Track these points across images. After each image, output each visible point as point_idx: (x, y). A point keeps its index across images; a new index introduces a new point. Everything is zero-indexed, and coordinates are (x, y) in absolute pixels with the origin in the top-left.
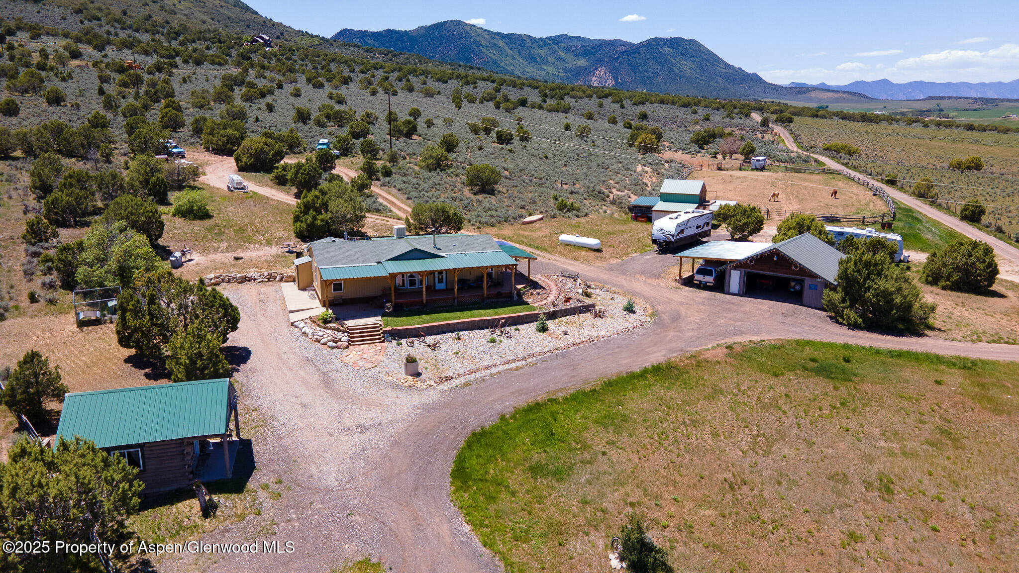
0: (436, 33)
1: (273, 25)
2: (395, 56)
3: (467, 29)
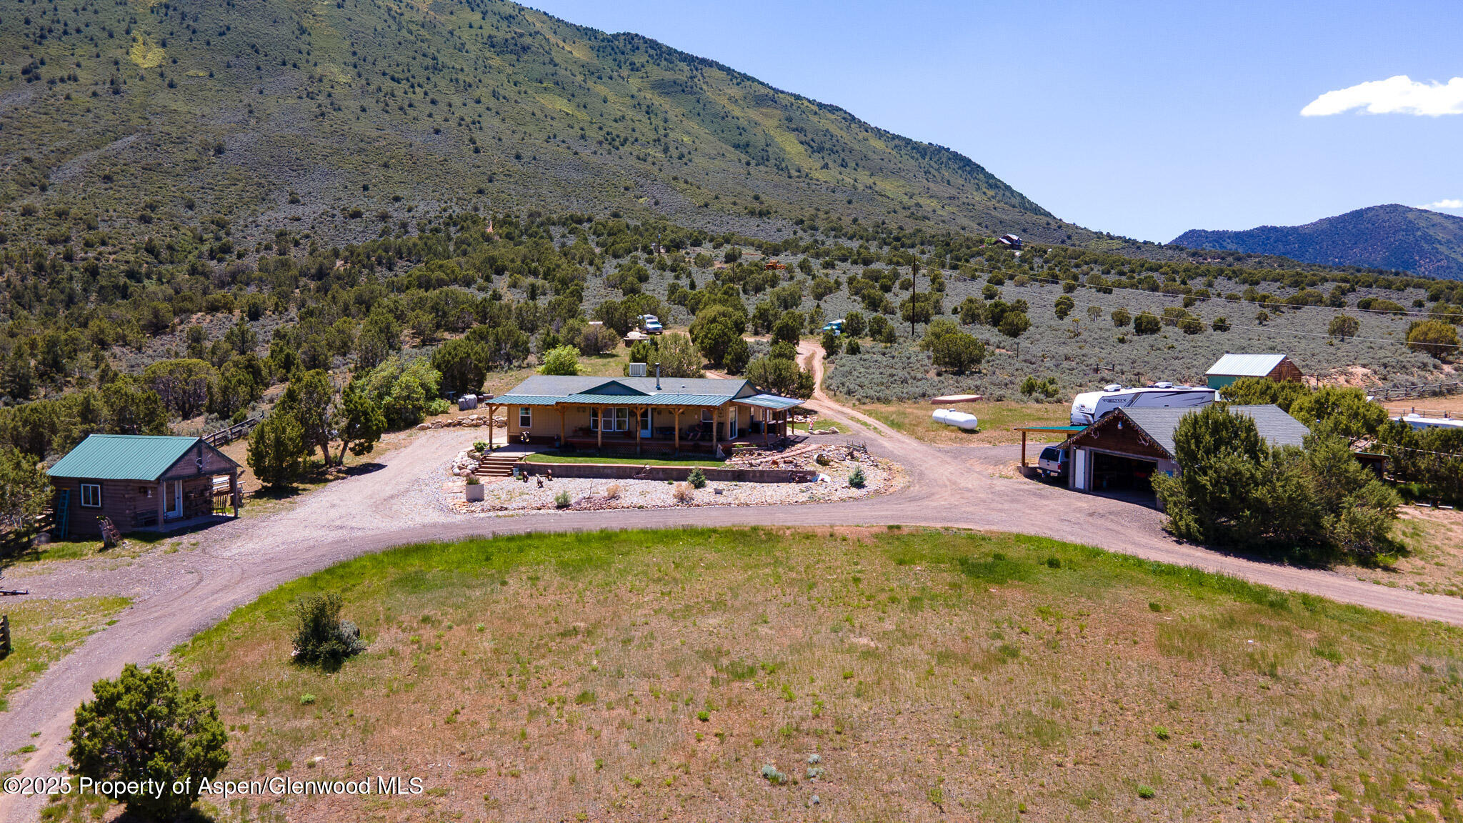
0: (1350, 227)
1: (1060, 227)
2: (1239, 259)
3: (1410, 216)
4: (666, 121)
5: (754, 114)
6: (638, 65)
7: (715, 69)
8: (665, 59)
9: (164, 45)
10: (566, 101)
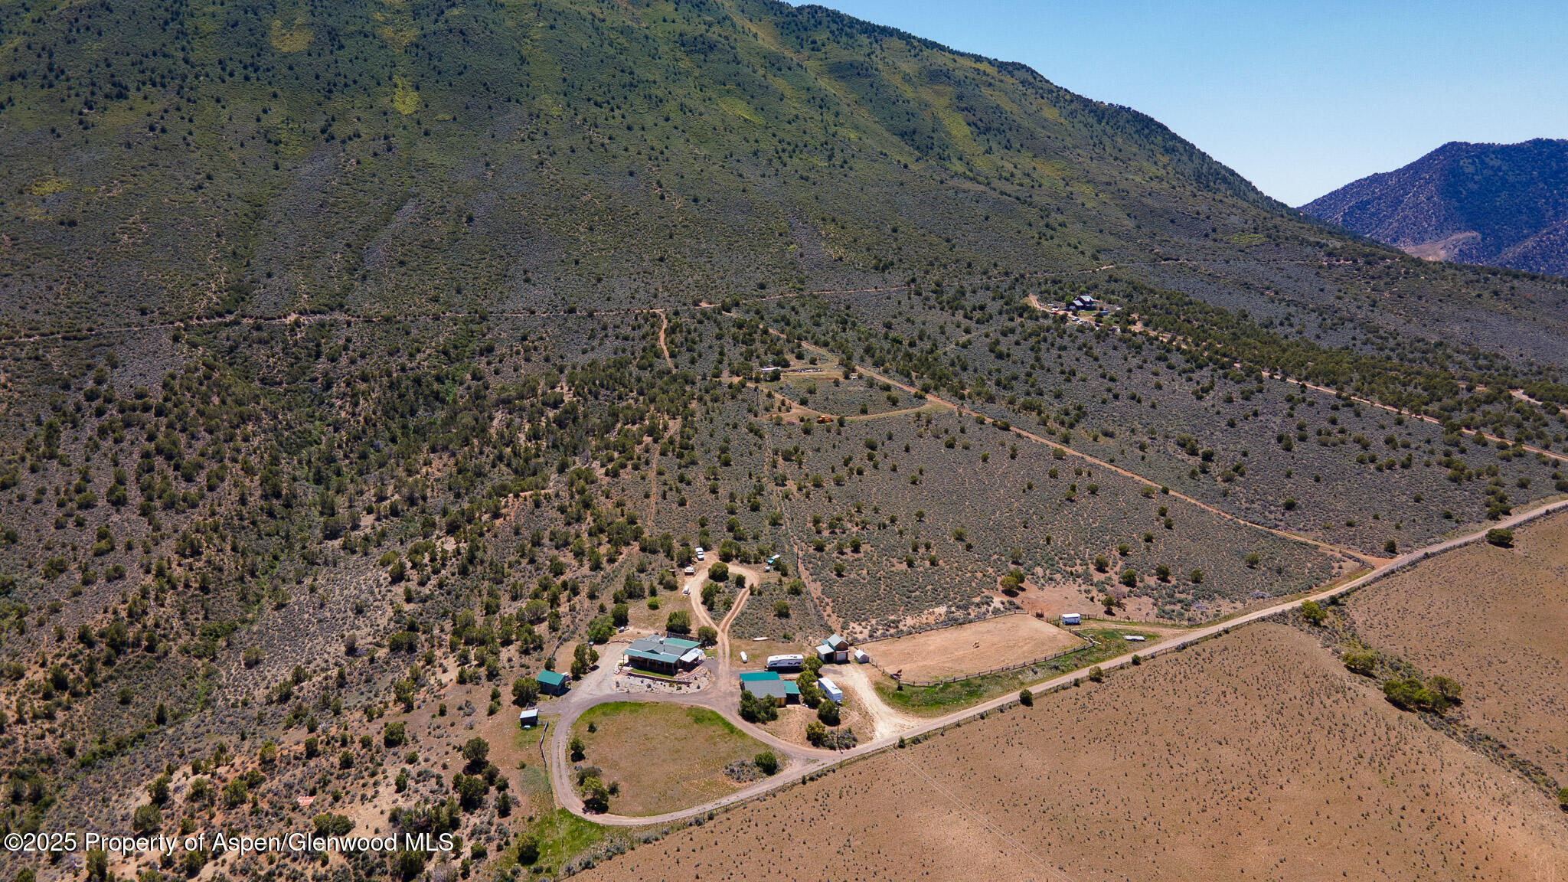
1: (1208, 217)
4: (837, 114)
5: (926, 94)
6: (819, 43)
7: (895, 38)
8: (846, 34)
9: (418, 88)
10: (745, 104)
